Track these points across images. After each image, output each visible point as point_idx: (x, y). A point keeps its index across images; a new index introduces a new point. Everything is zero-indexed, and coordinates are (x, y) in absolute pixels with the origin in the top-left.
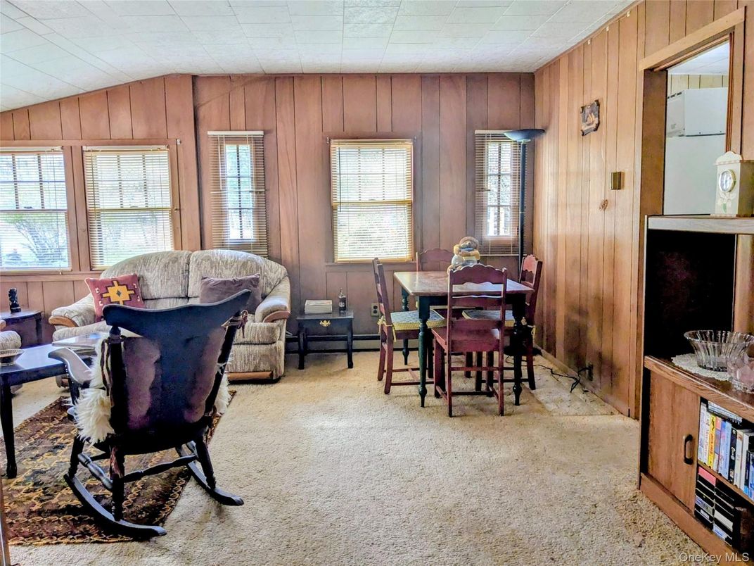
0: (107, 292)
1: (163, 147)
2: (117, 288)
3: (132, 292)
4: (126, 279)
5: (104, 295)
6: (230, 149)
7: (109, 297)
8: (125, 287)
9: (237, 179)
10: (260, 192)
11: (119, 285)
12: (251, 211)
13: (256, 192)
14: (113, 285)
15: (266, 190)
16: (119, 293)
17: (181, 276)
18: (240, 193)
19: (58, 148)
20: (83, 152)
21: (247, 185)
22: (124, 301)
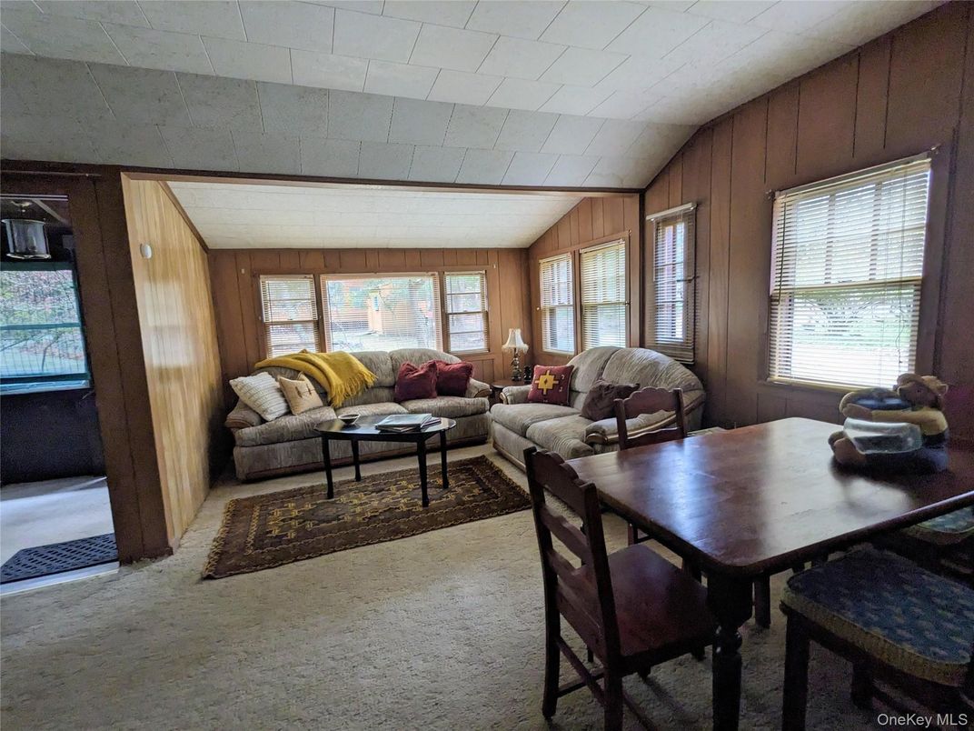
0: (540, 379)
1: (622, 240)
3: (557, 382)
4: (558, 370)
5: (536, 382)
6: (668, 232)
7: (539, 384)
8: (554, 377)
9: (671, 267)
10: (690, 281)
11: (551, 374)
12: (682, 304)
13: (687, 281)
15: (696, 277)
16: (546, 382)
18: (673, 283)
19: (569, 254)
20: (580, 254)
21: (680, 272)
22: (547, 390)
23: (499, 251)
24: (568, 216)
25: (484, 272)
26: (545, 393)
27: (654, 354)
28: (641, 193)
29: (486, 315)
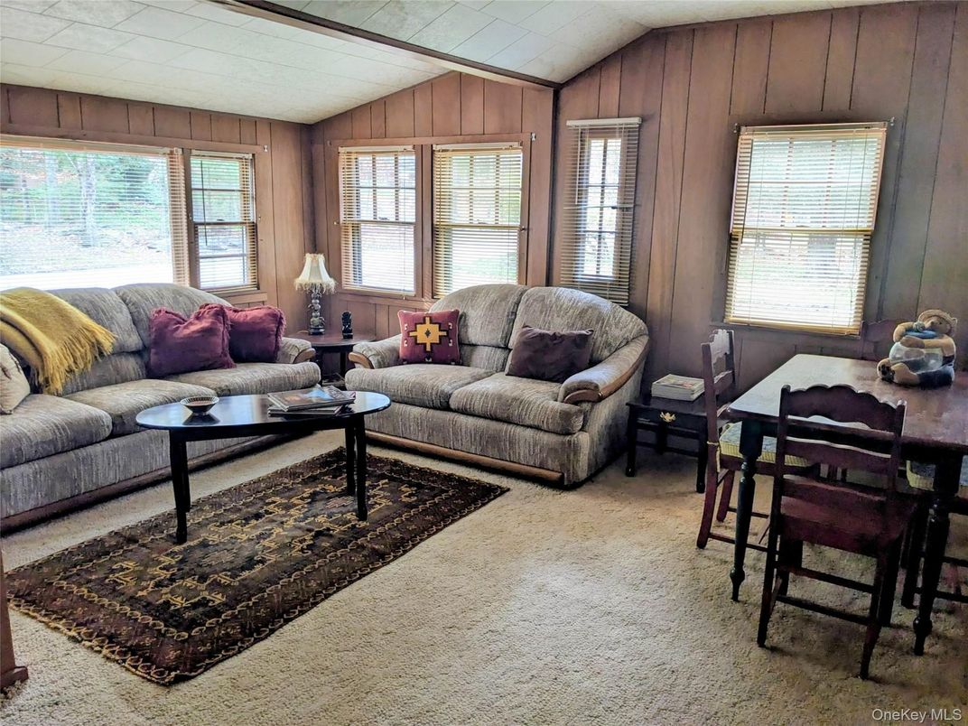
0: (416, 331)
1: (516, 144)
2: (428, 326)
3: (445, 333)
4: (442, 315)
5: (411, 334)
6: (596, 146)
7: (416, 337)
8: (437, 326)
9: (599, 190)
10: (627, 209)
11: (431, 322)
12: (613, 236)
13: (622, 209)
14: (424, 323)
15: (634, 206)
16: (428, 333)
17: (505, 319)
18: (602, 209)
19: (410, 148)
20: (433, 152)
21: (612, 198)
22: (432, 344)
23: (272, 124)
24: (412, 91)
25: (250, 156)
26: (428, 349)
27: (587, 297)
28: (557, 89)
29: (254, 228)
